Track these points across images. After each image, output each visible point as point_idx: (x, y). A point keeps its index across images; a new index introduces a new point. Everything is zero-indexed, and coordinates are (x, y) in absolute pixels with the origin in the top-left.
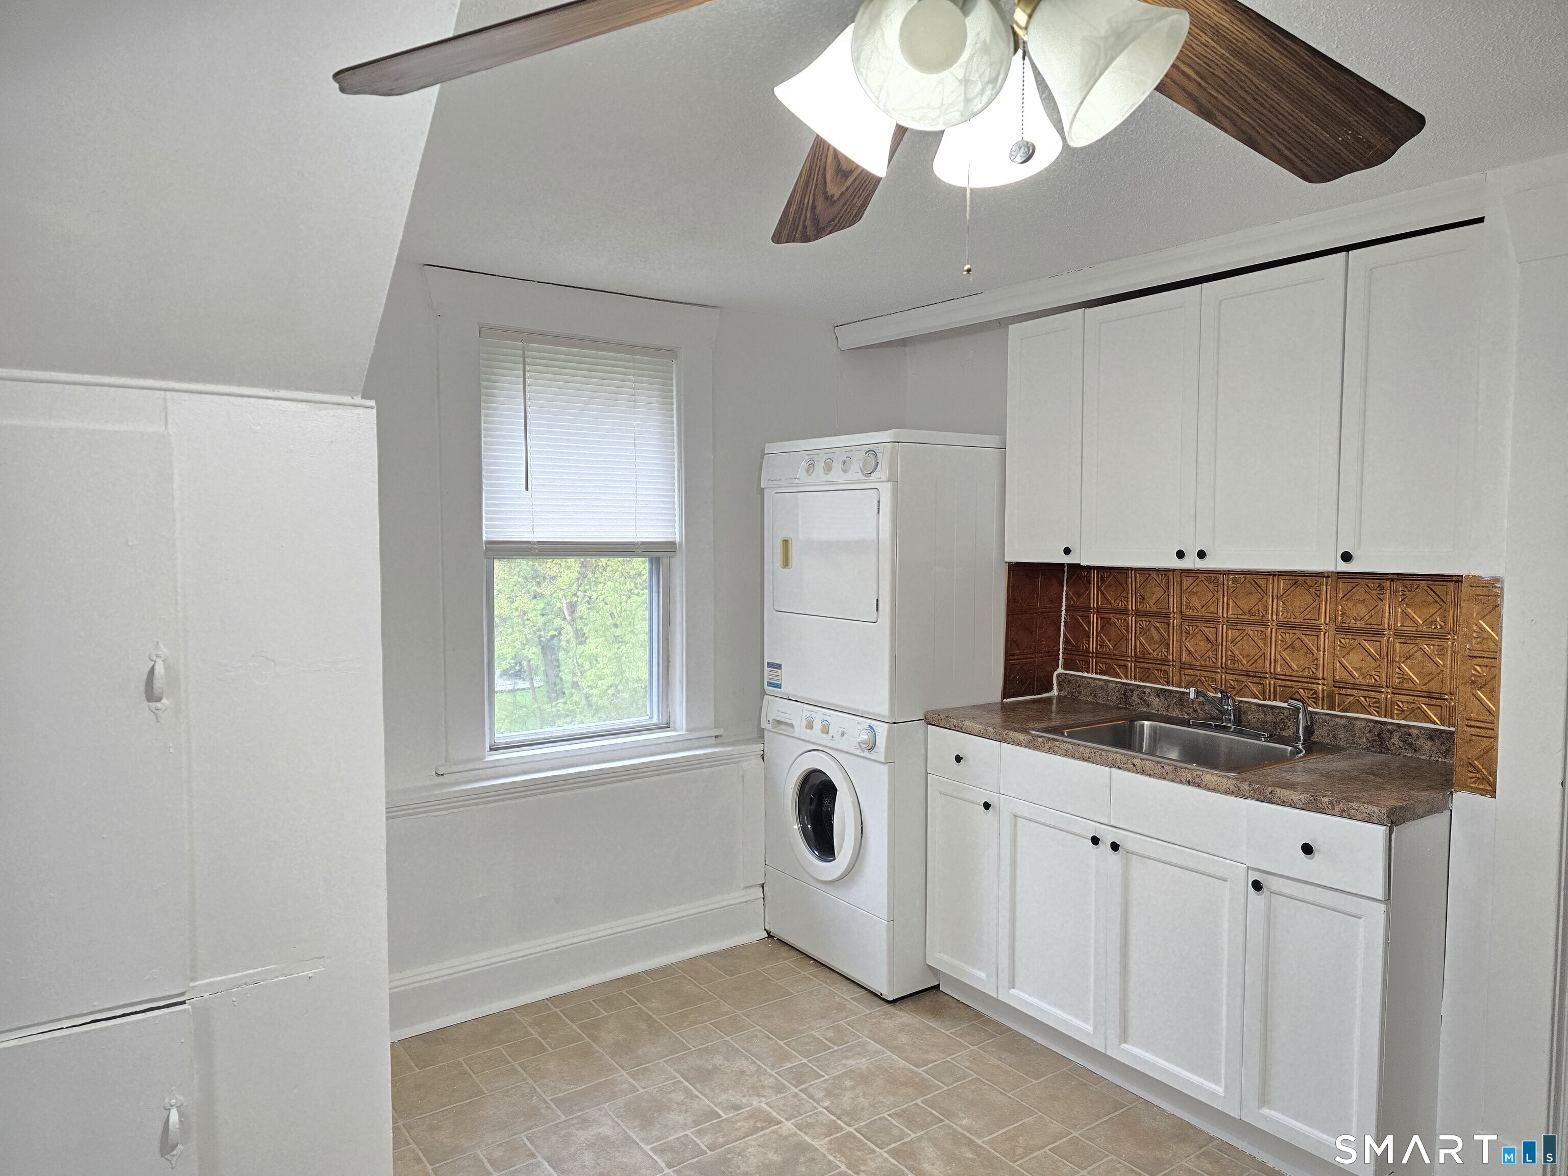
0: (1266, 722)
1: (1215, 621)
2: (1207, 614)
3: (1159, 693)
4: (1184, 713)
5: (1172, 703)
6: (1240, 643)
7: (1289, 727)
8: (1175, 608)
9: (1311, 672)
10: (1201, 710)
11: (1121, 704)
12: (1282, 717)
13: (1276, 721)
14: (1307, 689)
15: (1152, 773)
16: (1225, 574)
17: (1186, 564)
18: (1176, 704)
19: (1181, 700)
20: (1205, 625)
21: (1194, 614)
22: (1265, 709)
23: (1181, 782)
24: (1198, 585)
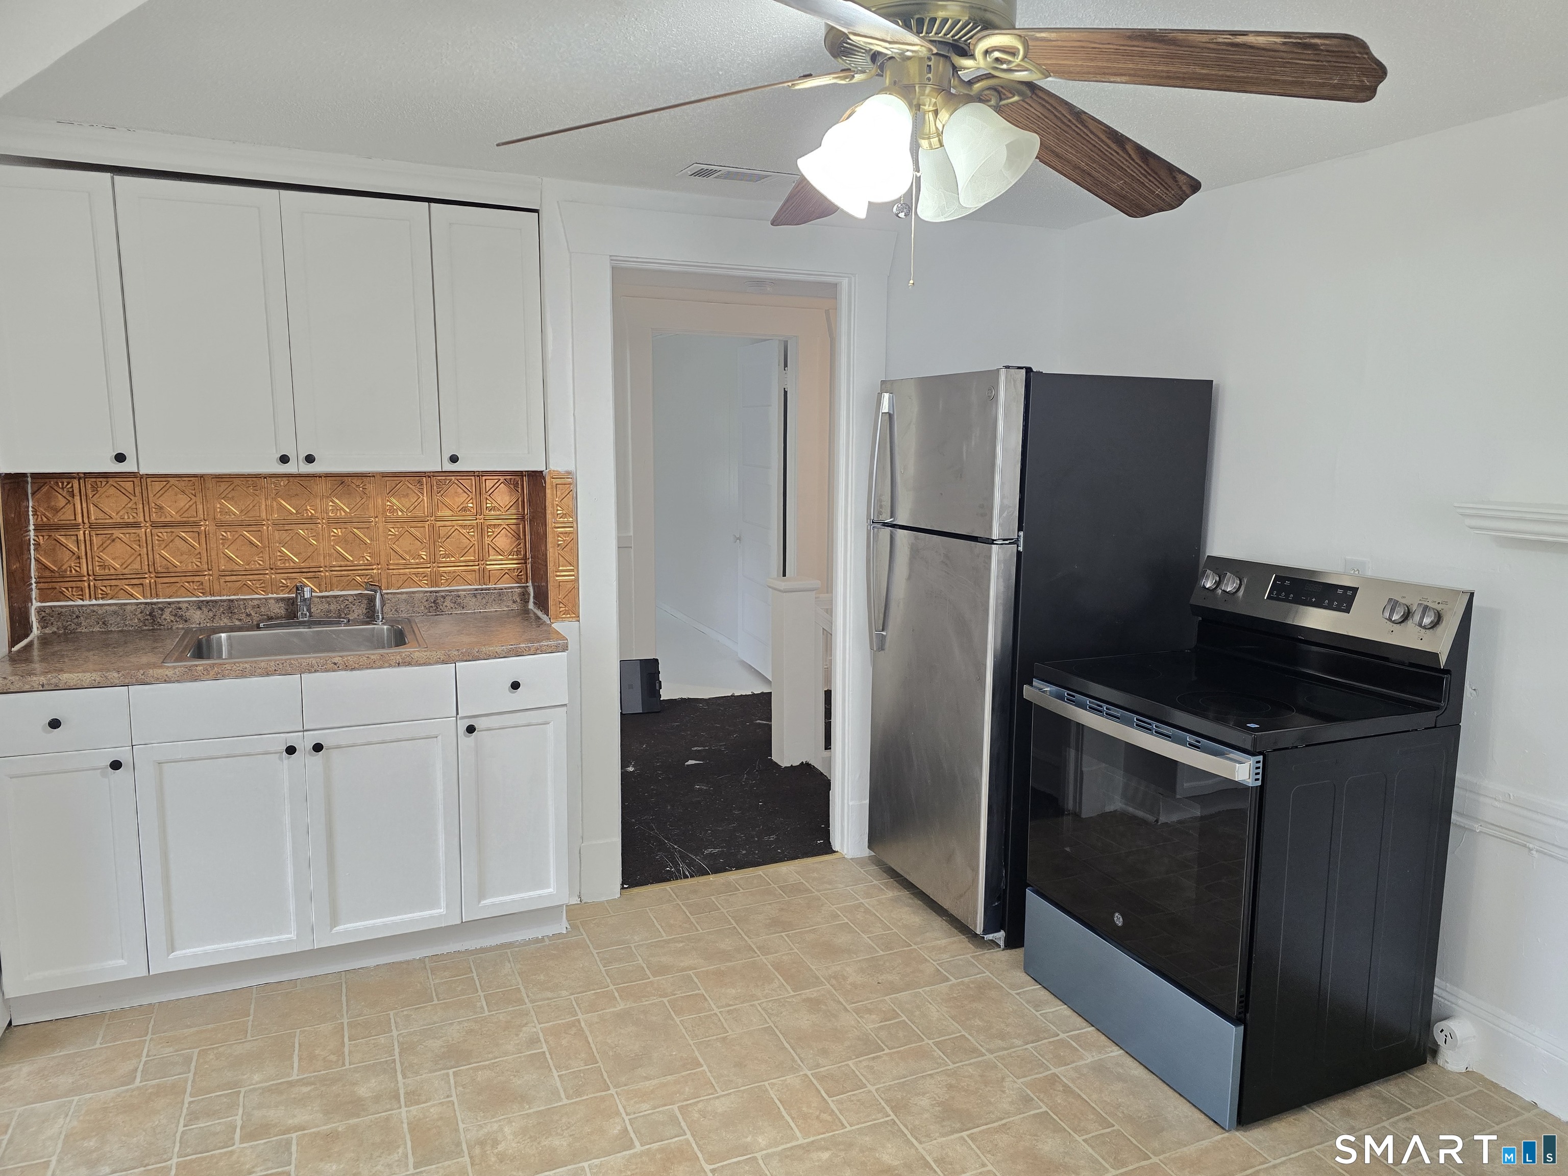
0: (330, 611)
1: (259, 524)
2: (247, 519)
3: (200, 605)
4: (234, 620)
5: (218, 613)
6: (289, 542)
7: (353, 611)
8: (205, 516)
9: (365, 559)
10: (256, 613)
11: (146, 626)
12: (346, 603)
13: (341, 608)
14: (362, 575)
15: (357, 666)
16: (265, 478)
17: (289, 468)
18: (224, 613)
19: (230, 608)
20: (247, 529)
21: (231, 520)
22: (328, 599)
23: (390, 666)
24: (233, 489)
